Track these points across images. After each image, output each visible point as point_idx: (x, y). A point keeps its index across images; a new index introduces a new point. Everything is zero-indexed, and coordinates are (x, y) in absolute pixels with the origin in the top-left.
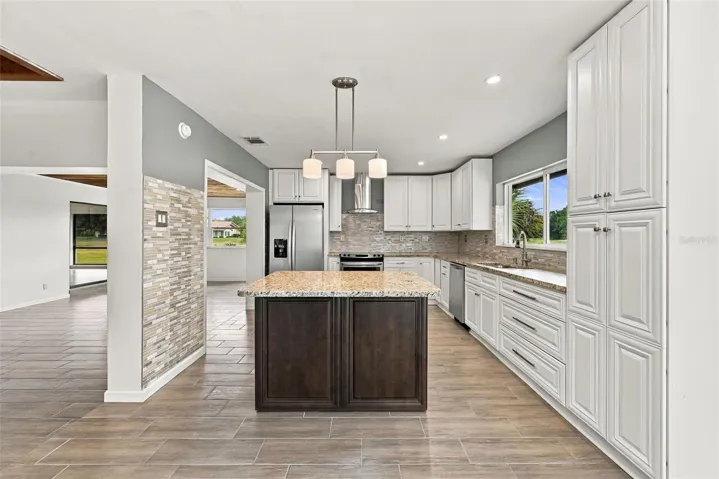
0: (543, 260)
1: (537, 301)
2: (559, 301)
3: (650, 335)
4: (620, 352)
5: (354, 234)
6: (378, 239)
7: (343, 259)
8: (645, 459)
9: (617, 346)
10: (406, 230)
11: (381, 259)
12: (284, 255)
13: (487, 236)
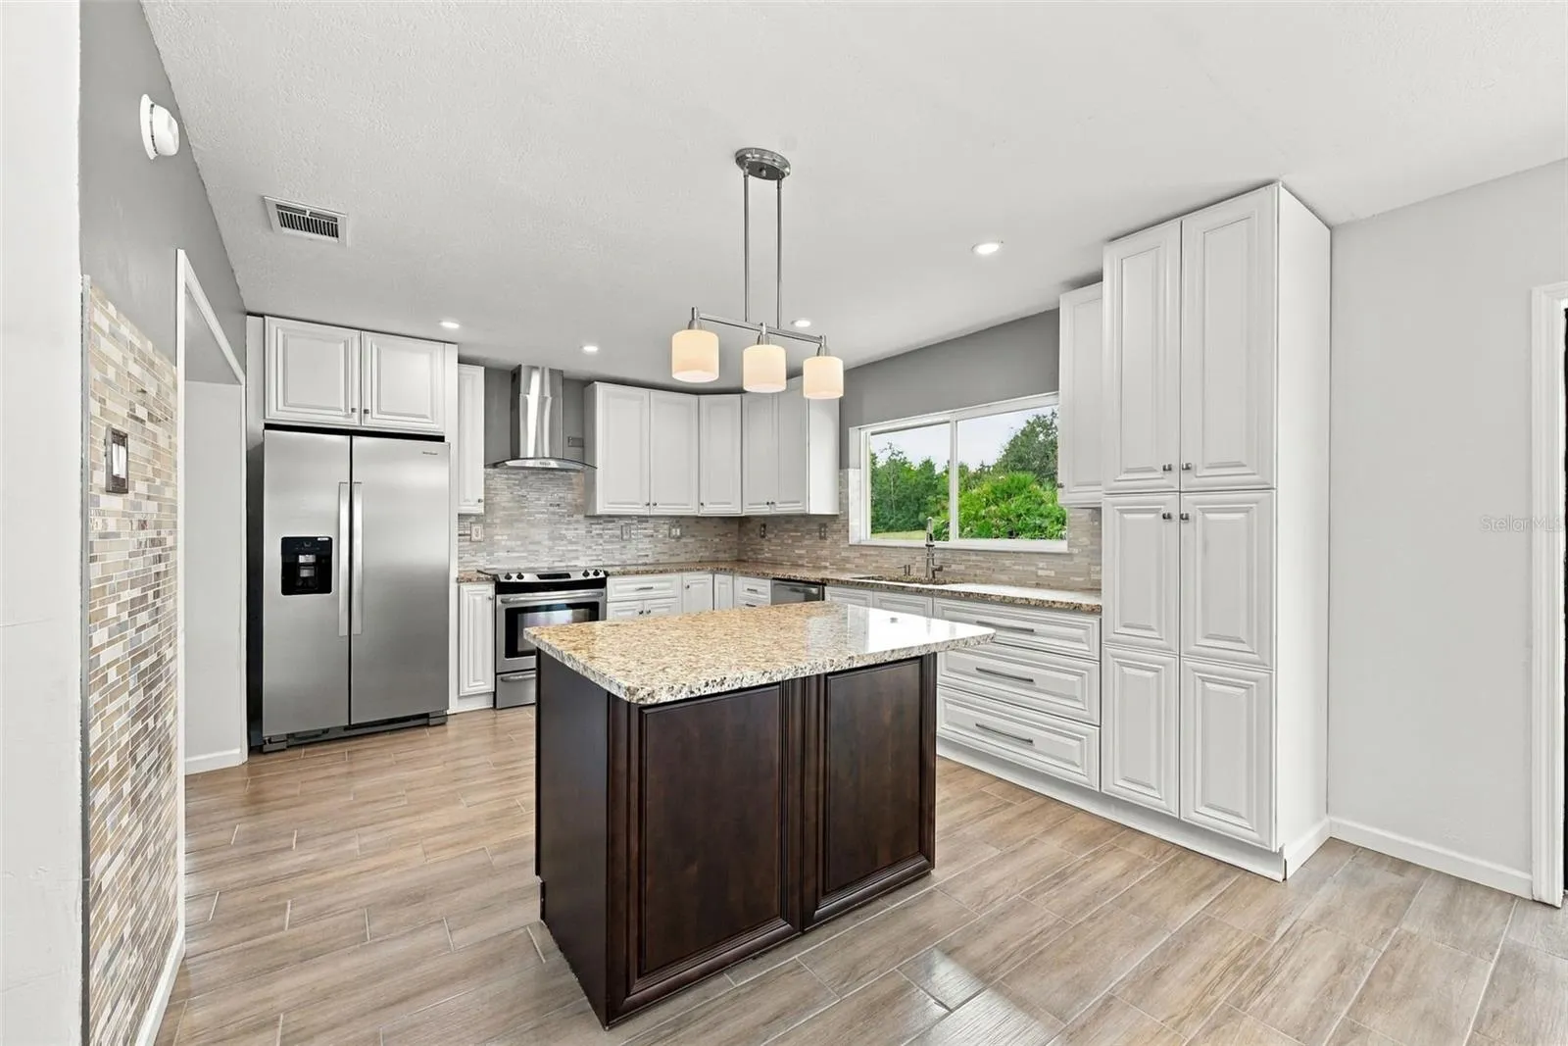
0: (962, 567)
1: (1035, 635)
2: (1085, 628)
3: (1256, 657)
4: (1204, 686)
5: (510, 522)
6: (570, 534)
7: (502, 588)
8: (1246, 824)
9: (1199, 681)
10: (645, 511)
11: (600, 583)
12: (321, 582)
13: (827, 526)
